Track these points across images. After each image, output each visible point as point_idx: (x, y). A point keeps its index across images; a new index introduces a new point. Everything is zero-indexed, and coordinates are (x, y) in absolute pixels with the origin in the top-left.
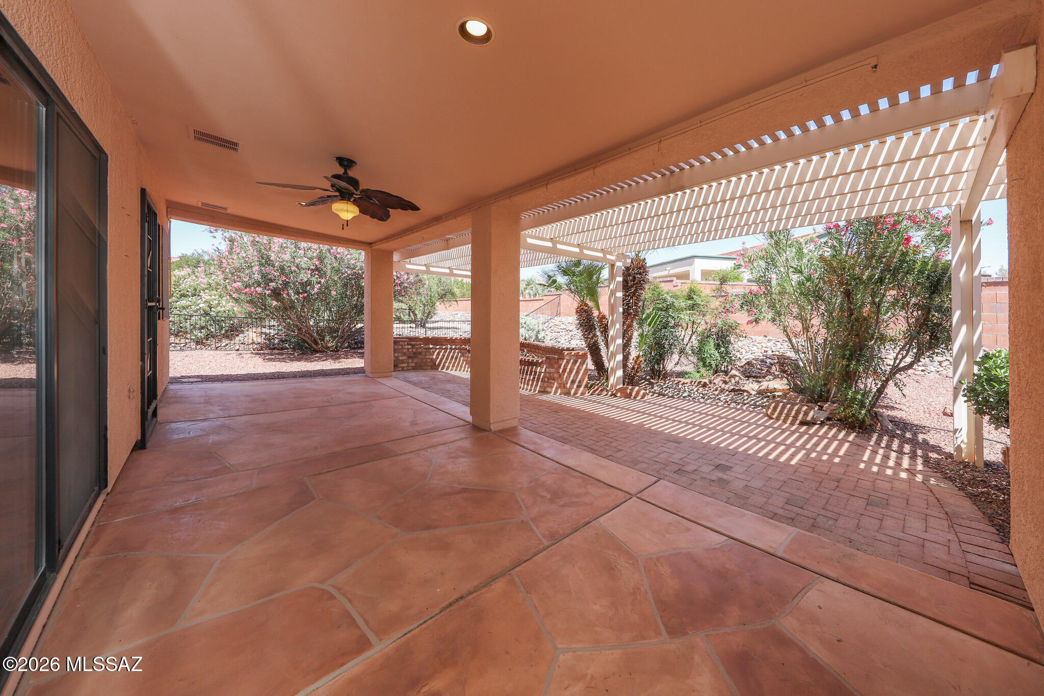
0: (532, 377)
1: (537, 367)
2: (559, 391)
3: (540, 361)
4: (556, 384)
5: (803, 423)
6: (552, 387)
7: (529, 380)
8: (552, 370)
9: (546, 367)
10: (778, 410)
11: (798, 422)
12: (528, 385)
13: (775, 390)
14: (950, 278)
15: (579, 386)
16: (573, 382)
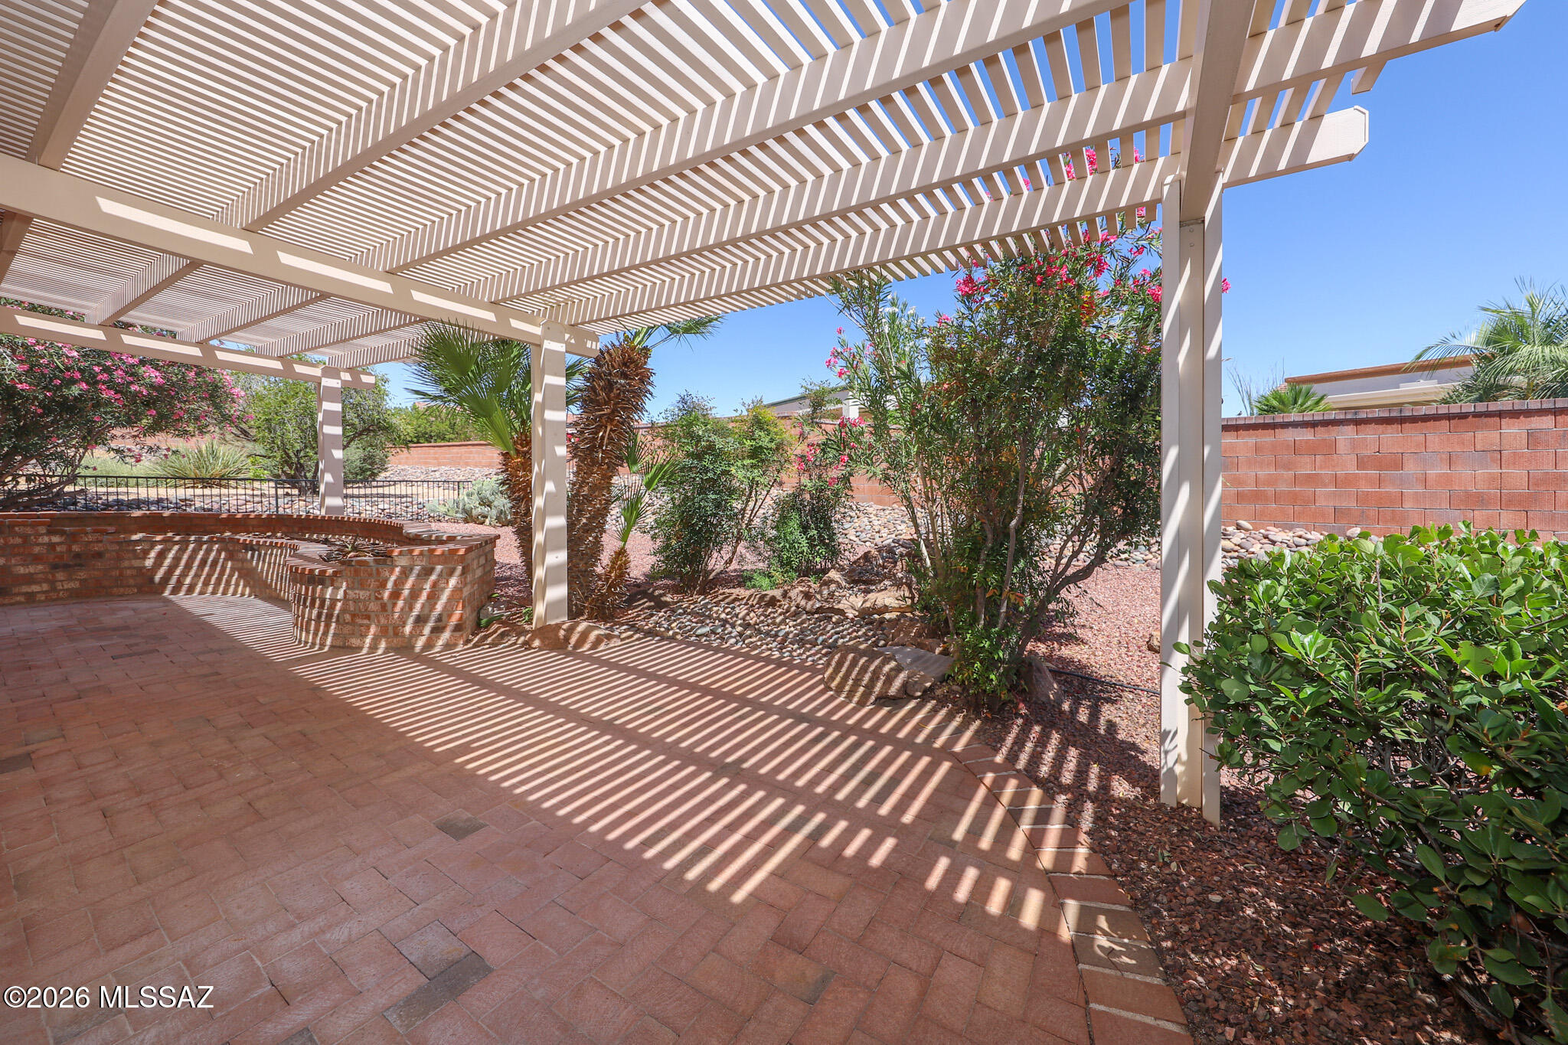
0: (315, 612)
1: (325, 587)
2: (383, 645)
3: (330, 571)
4: (373, 630)
5: (883, 700)
6: (363, 636)
7: (310, 619)
8: (362, 593)
9: (348, 587)
10: (844, 669)
11: (873, 698)
12: (308, 632)
13: (886, 609)
14: (1159, 386)
15: (437, 630)
16: (421, 620)
